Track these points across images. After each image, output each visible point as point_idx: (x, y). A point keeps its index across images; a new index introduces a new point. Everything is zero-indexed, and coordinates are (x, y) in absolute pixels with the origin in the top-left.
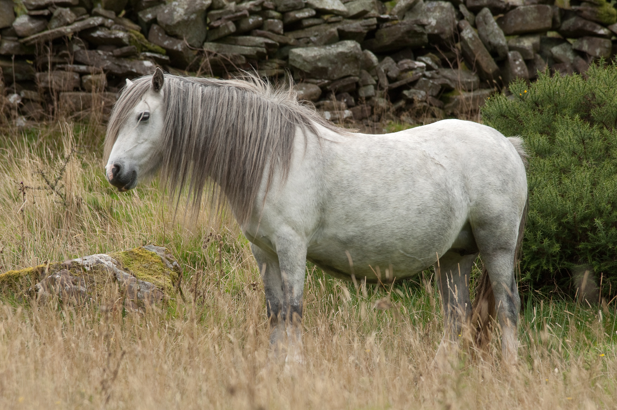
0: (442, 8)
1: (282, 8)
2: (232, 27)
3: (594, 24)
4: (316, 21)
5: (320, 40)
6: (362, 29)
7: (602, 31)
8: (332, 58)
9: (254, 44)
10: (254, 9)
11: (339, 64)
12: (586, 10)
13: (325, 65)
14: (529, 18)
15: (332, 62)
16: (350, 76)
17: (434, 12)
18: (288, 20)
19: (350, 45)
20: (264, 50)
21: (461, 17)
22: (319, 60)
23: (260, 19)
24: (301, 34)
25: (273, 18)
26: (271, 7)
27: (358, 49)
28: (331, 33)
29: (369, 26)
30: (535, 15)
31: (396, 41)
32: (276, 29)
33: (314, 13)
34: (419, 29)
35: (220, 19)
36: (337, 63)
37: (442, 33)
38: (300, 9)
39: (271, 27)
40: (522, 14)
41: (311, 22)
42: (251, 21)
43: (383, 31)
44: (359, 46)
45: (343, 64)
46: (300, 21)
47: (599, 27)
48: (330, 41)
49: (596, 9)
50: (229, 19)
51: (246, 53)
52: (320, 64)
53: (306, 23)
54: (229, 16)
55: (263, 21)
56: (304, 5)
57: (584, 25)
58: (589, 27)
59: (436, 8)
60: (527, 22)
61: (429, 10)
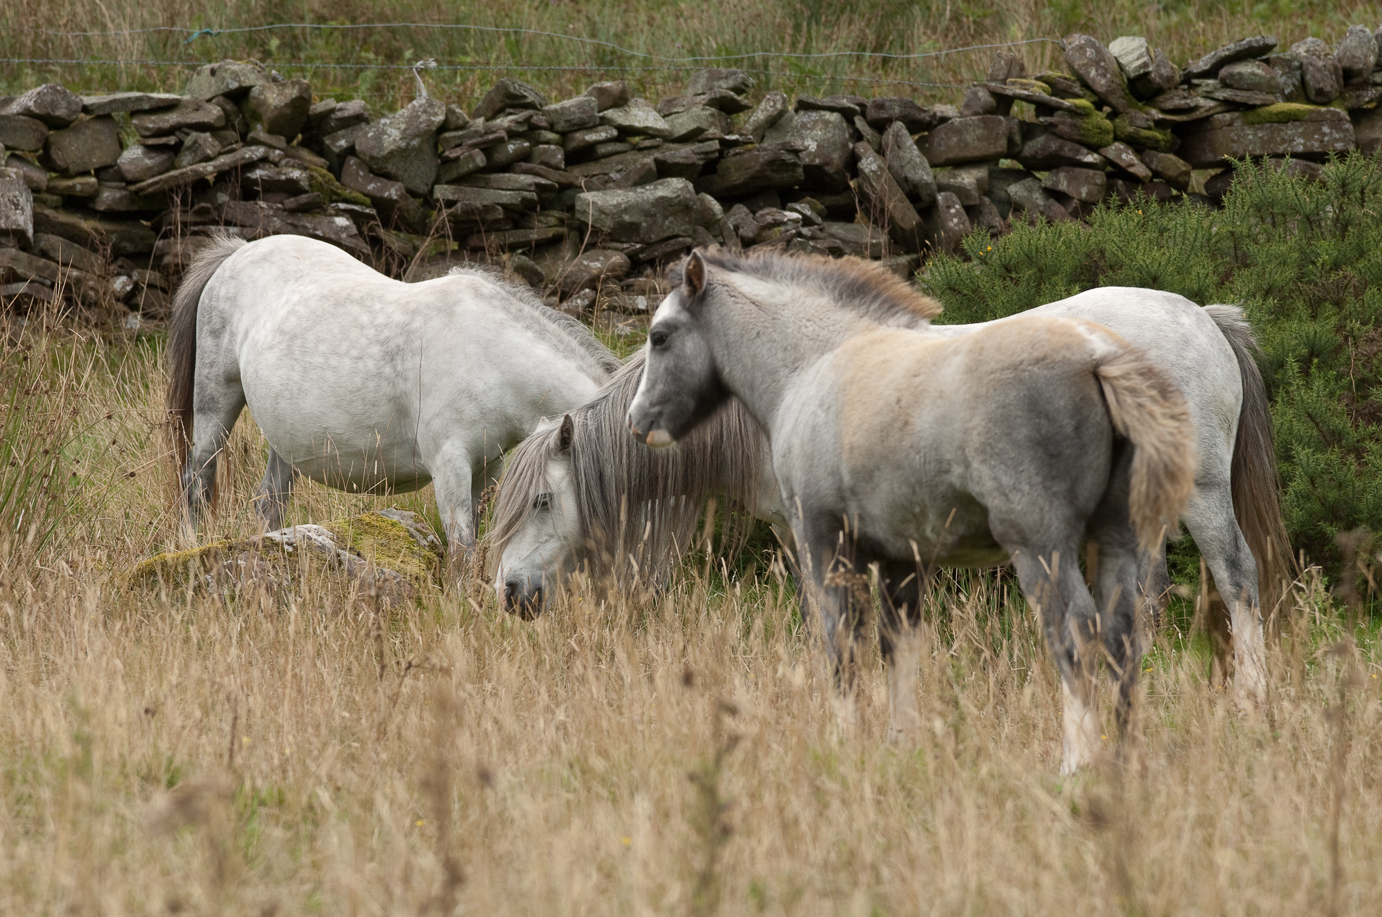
0: (826, 123)
1: (561, 126)
2: (480, 159)
3: (1077, 146)
4: (618, 147)
5: (627, 178)
6: (695, 159)
7: (1090, 158)
8: (647, 206)
9: (518, 185)
10: (514, 127)
11: (660, 219)
12: (1063, 123)
13: (635, 219)
14: (969, 138)
15: (647, 214)
16: (677, 236)
17: (812, 129)
18: (572, 145)
19: (675, 186)
20: (534, 196)
21: (858, 136)
22: (626, 210)
23: (526, 144)
24: (594, 168)
25: (548, 142)
26: (544, 124)
27: (689, 192)
28: (644, 165)
29: (706, 153)
30: (979, 132)
31: (753, 178)
32: (554, 161)
33: (615, 133)
34: (789, 158)
35: (459, 145)
36: (655, 215)
37: (827, 164)
38: (591, 128)
39: (544, 158)
40: (959, 131)
41: (611, 147)
42: (511, 147)
43: (730, 161)
44: (691, 186)
45: (666, 217)
46: (592, 146)
47: (1085, 151)
48: (644, 179)
49: (1078, 121)
50: (475, 146)
51: (505, 200)
52: (627, 218)
53: (602, 150)
54: (474, 141)
55: (531, 147)
56: (598, 121)
57: (1061, 148)
58: (1067, 151)
59: (815, 122)
60: (967, 144)
61: (804, 126)
